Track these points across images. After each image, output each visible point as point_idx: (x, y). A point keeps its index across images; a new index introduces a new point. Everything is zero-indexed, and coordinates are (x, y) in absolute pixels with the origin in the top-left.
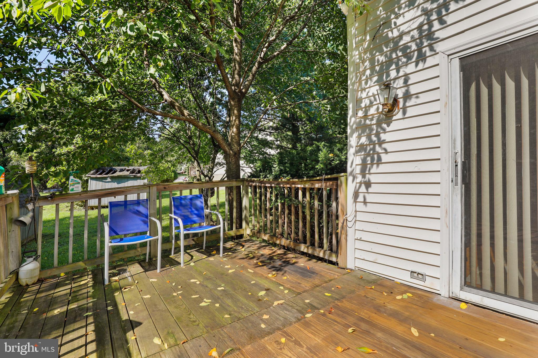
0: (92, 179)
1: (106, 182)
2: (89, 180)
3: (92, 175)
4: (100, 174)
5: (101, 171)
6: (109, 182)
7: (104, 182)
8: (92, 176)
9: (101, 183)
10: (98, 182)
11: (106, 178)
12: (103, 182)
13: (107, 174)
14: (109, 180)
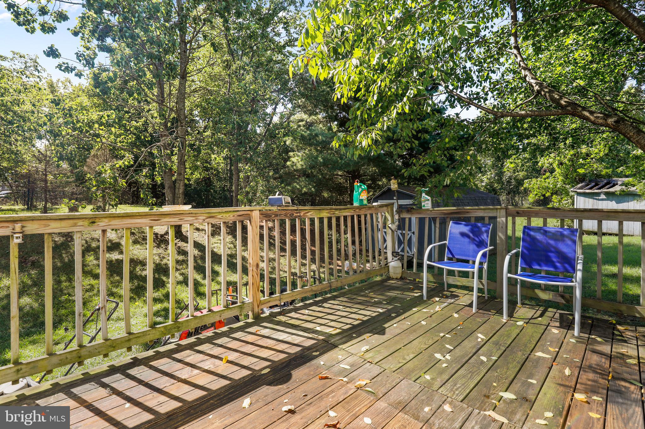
0: (579, 194)
1: (598, 200)
2: (575, 197)
3: (579, 189)
4: (591, 188)
5: (593, 184)
6: (602, 200)
7: (596, 199)
8: (579, 191)
9: (591, 200)
10: (587, 199)
11: (598, 194)
12: (594, 199)
13: (599, 189)
14: (603, 196)
